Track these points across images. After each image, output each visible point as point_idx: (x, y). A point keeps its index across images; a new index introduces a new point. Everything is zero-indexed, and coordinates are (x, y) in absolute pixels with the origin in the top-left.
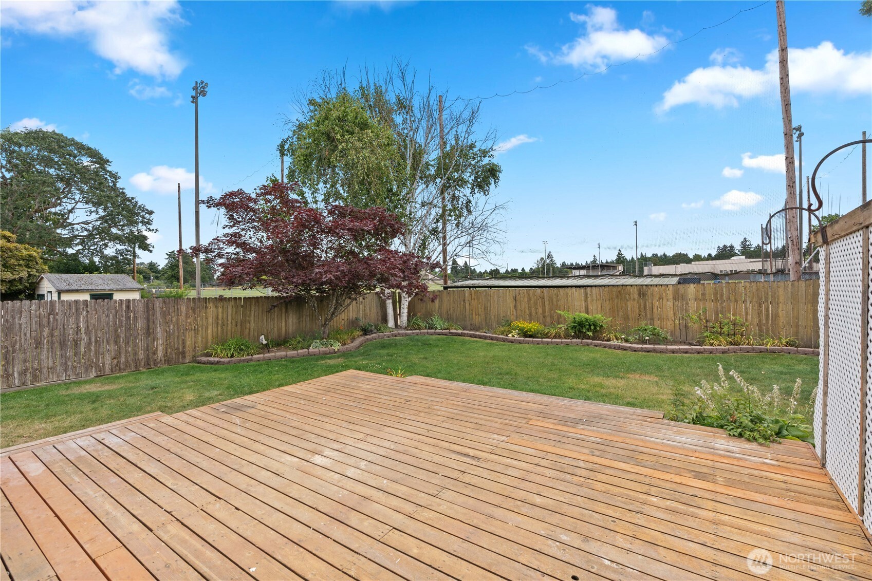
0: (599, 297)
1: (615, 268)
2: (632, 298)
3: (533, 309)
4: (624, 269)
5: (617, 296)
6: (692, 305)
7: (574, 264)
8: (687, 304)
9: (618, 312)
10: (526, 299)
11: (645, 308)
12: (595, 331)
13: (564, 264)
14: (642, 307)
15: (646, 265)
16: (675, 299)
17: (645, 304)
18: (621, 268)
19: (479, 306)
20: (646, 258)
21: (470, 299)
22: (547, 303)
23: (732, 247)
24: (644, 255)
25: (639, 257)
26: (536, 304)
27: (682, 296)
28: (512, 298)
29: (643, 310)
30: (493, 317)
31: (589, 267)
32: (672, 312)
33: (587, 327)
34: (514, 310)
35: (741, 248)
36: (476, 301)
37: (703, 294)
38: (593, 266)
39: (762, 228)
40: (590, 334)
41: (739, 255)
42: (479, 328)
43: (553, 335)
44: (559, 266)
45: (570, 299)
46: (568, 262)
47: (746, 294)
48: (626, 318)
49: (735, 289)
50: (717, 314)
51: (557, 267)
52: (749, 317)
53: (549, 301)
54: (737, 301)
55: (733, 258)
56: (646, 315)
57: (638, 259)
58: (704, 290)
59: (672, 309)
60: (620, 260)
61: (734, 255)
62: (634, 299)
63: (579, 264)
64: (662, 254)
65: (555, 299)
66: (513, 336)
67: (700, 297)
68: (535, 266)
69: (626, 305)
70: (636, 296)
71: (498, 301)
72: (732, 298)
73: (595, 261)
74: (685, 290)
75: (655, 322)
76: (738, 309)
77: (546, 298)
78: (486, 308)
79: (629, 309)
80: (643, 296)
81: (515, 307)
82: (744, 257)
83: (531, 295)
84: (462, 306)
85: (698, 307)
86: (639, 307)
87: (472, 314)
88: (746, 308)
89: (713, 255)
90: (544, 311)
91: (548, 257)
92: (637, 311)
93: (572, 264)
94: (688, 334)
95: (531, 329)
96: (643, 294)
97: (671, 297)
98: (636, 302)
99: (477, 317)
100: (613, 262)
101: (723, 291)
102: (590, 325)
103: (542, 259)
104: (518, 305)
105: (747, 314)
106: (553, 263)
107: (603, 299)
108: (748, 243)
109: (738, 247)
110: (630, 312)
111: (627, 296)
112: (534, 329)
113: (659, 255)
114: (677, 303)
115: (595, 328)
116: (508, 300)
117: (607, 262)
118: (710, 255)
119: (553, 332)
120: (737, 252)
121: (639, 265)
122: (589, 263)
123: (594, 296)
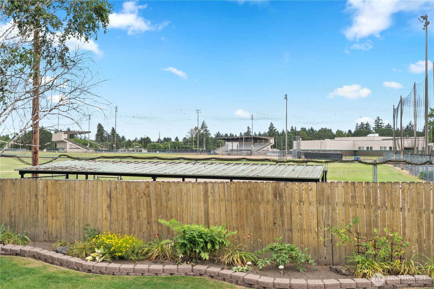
0: (222, 196)
1: (266, 140)
2: (266, 200)
3: (134, 211)
4: (275, 142)
5: (247, 195)
6: (340, 210)
7: (229, 135)
8: (334, 210)
9: (247, 219)
10: (125, 197)
11: (282, 214)
12: (212, 252)
13: (218, 135)
14: (278, 212)
15: (295, 140)
16: (319, 202)
17: (282, 207)
18: (272, 141)
19: (58, 204)
20: (296, 132)
21: (45, 194)
22: (153, 202)
23: (367, 124)
24: (294, 128)
25: (290, 131)
26: (138, 203)
27: (328, 198)
28: (105, 194)
29: (278, 217)
30: (76, 222)
31: (242, 139)
32: (315, 221)
33: (202, 245)
34: (108, 213)
35: (375, 126)
36: (54, 197)
37: (354, 197)
38: (246, 138)
39: (394, 109)
40: (205, 256)
41: (373, 133)
42: (57, 237)
43: (155, 256)
44: (214, 137)
45: (185, 198)
46: (223, 133)
47: (404, 200)
48: (258, 228)
49: (391, 192)
50: (369, 225)
51: (212, 137)
52: (407, 231)
53: (157, 200)
54: (393, 208)
55: (369, 135)
56: (283, 224)
57: (288, 132)
58: (355, 192)
59: (315, 216)
60: (272, 132)
61: (369, 132)
62: (268, 202)
63: (233, 135)
64: (310, 128)
65: (164, 198)
66: (94, 260)
67: (350, 201)
68: (188, 136)
69: (258, 209)
70: (271, 197)
71: (85, 198)
72: (388, 204)
73: (248, 133)
74: (331, 190)
75: (294, 233)
76: (395, 219)
77: (153, 196)
78: (67, 209)
79: (262, 215)
80: (280, 197)
81: (109, 207)
82: (377, 135)
83: (132, 190)
84: (33, 204)
85: (347, 215)
86: (275, 213)
87: (47, 217)
88: (404, 219)
89: (353, 131)
90: (149, 215)
91: (202, 127)
92: (271, 218)
93: (226, 135)
94: (334, 252)
95: (120, 247)
96: (280, 194)
97: (314, 200)
98: (270, 206)
99: (54, 221)
100: (265, 135)
101: (377, 193)
102: (206, 243)
103: (196, 129)
104: (114, 204)
105: (404, 226)
106: (207, 134)
107: (228, 200)
108: (380, 122)
109: (372, 125)
110: (262, 220)
111: (259, 196)
112: (126, 247)
113: (307, 129)
114: (320, 209)
115: (213, 246)
116: (99, 197)
117: (260, 135)
118: (350, 131)
119: (156, 251)
120: (372, 129)
121: (288, 138)
122: (243, 134)
123: (217, 194)
